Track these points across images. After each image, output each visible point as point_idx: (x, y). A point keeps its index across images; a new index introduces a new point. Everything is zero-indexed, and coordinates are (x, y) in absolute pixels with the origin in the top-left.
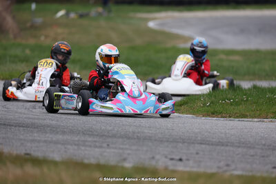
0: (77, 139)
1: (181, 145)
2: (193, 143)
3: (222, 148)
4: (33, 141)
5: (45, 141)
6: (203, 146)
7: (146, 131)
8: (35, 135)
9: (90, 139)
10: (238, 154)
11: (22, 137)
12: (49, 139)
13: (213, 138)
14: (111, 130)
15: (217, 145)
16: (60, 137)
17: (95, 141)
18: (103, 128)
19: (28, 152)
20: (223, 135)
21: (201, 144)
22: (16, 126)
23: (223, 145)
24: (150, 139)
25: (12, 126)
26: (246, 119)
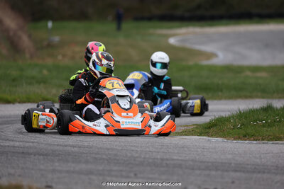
0: (101, 168)
1: (214, 173)
2: (227, 171)
3: (259, 175)
4: (54, 171)
5: (68, 172)
6: (238, 174)
7: (175, 158)
8: (57, 164)
9: (115, 168)
10: (276, 183)
11: (42, 167)
12: (72, 169)
13: (248, 165)
14: (137, 157)
15: (254, 172)
16: (83, 166)
17: (121, 171)
18: (129, 155)
19: (50, 184)
20: (258, 160)
21: (236, 171)
22: (35, 155)
23: (259, 172)
24: (180, 166)
25: (31, 154)
26: (281, 142)
